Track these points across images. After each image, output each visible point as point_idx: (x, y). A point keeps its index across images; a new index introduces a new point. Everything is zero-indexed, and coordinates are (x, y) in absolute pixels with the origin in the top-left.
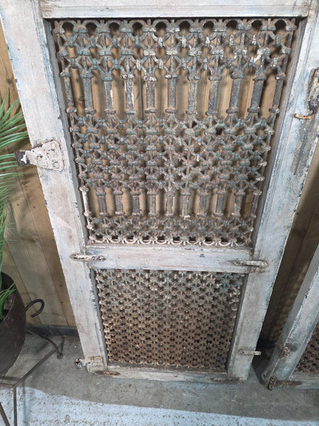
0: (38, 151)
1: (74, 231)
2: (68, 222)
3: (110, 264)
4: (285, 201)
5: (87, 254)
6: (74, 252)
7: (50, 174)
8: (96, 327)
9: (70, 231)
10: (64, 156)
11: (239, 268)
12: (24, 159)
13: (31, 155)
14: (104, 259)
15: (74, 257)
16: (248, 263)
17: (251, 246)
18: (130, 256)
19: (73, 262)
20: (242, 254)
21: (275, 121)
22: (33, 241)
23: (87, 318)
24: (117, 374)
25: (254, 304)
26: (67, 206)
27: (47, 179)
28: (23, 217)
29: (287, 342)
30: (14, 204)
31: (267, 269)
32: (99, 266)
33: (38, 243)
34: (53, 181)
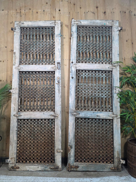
0: (13, 90)
1: (16, 108)
2: (15, 106)
3: (22, 118)
4: (58, 99)
5: (18, 114)
6: (14, 114)
7: (14, 95)
8: (15, 143)
9: (15, 108)
10: (17, 91)
11: (52, 117)
12: (10, 91)
13: (11, 91)
14: (21, 116)
16: (54, 115)
17: (54, 111)
18: (27, 115)
19: (14, 117)
20: (52, 113)
21: (54, 85)
23: (13, 139)
24: (19, 168)
25: (58, 129)
26: (15, 102)
27: (13, 95)
28: (4, 111)
29: (69, 144)
30: (3, 107)
31: (59, 117)
32: (20, 118)
34: (14, 96)
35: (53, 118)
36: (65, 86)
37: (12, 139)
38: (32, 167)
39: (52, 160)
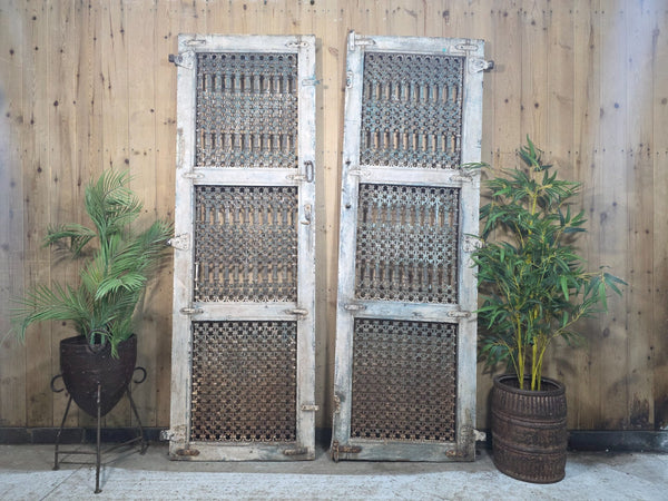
0: (177, 239)
1: (187, 290)
2: (184, 283)
3: (205, 317)
4: (308, 266)
5: (192, 308)
6: (183, 306)
7: (181, 252)
8: (187, 385)
9: (184, 290)
10: (190, 243)
11: (290, 316)
12: (169, 242)
13: (173, 241)
14: (203, 312)
15: (183, 311)
16: (295, 311)
17: (296, 300)
18: (220, 309)
19: (181, 315)
20: (290, 305)
21: (294, 227)
22: (151, 320)
23: (181, 375)
24: (197, 453)
25: (305, 349)
26: (185, 272)
27: (178, 255)
28: (150, 299)
29: (335, 390)
31: (308, 316)
32: (199, 318)
33: (155, 323)
34: (181, 256)
35: (291, 318)
36: (328, 228)
37: (179, 374)
38: (235, 449)
39: (290, 432)
